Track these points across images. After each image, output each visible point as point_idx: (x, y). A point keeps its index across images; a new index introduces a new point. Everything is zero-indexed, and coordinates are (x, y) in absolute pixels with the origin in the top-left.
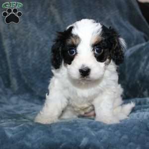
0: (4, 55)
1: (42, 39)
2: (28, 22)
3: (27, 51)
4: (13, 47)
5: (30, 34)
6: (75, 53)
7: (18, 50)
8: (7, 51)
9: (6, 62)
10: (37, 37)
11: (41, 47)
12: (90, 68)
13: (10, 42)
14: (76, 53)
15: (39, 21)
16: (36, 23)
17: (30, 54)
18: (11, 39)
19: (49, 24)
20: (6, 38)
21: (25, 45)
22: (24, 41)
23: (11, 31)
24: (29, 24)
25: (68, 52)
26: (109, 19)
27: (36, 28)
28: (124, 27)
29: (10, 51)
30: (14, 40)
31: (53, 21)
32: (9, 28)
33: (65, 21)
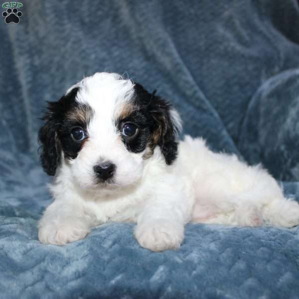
0: (17, 86)
1: (93, 56)
2: (66, 21)
4: (35, 72)
5: (69, 44)
6: (84, 137)
7: (45, 78)
8: (24, 79)
9: (22, 101)
10: (83, 51)
12: (114, 163)
13: (28, 61)
14: (87, 138)
15: (87, 20)
16: (83, 23)
18: (31, 56)
19: (107, 24)
20: (21, 54)
21: (60, 67)
22: (57, 59)
23: (32, 38)
24: (68, 26)
27: (80, 34)
29: (30, 79)
30: (36, 58)
31: (116, 18)
33: (141, 20)
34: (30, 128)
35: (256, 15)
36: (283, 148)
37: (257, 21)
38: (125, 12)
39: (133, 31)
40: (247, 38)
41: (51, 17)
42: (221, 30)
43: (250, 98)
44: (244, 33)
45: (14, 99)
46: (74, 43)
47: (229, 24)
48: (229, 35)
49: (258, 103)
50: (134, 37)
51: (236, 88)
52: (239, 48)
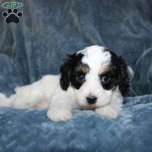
0: (25, 55)
3: (46, 52)
7: (38, 51)
9: (27, 62)
13: (31, 44)
15: (58, 24)
16: (56, 25)
18: (32, 41)
19: (67, 26)
20: (28, 41)
21: (45, 46)
22: (43, 43)
23: (33, 34)
26: (128, 21)
27: (54, 31)
28: (144, 27)
29: (31, 52)
30: (34, 42)
32: (31, 31)
33: (83, 23)
34: (30, 75)
35: (141, 19)
38: (76, 20)
40: (136, 30)
41: (42, 24)
44: (135, 27)
45: (24, 61)
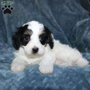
1: (27, 14)
2: (19, 3)
4: (9, 19)
5: (19, 11)
8: (6, 21)
10: (24, 13)
11: (26, 19)
17: (19, 23)
24: (19, 5)
25: (25, 39)
31: (34, 3)
36: (83, 42)
37: (76, 4)
39: (39, 6)
42: (65, 7)
43: (73, 27)
46: (21, 10)
47: (68, 5)
48: (67, 8)
49: (76, 29)
50: (39, 8)
51: (69, 24)
52: (70, 12)
